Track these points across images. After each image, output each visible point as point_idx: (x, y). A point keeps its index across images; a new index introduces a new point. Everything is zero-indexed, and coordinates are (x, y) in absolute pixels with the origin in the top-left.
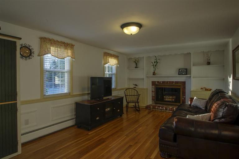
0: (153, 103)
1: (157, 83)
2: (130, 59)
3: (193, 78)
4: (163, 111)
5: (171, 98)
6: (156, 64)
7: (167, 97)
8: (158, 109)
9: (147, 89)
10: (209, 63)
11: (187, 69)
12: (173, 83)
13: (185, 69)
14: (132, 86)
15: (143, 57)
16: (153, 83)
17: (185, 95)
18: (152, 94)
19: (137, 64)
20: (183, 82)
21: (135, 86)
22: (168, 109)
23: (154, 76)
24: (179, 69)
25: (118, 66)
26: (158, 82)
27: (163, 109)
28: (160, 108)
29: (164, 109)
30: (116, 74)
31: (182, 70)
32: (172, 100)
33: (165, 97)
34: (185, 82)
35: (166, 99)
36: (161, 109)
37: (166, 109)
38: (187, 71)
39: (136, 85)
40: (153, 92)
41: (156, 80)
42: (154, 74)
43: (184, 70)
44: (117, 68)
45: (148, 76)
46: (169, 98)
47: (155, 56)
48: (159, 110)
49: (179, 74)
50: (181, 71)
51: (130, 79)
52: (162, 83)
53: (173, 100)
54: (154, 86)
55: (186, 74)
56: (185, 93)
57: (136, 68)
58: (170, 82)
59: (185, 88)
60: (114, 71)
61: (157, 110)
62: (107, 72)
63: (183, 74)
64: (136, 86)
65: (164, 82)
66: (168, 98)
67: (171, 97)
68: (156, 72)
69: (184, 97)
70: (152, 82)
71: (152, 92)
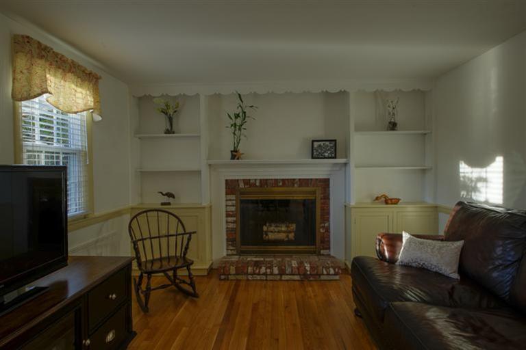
0: (230, 252)
1: (242, 185)
2: (143, 101)
3: (357, 167)
4: (269, 278)
5: (284, 232)
6: (240, 121)
7: (272, 229)
8: (254, 274)
9: (211, 207)
10: (393, 126)
11: (335, 141)
12: (293, 184)
13: (330, 141)
14: (156, 201)
15: (197, 96)
16: (231, 186)
17: (328, 220)
18: (227, 222)
19: (170, 119)
20: (320, 180)
21: (166, 199)
22: (288, 271)
23: (235, 161)
24: (313, 141)
25: (98, 118)
26: (247, 182)
27: (272, 274)
28: (263, 270)
29: (276, 271)
30: (89, 155)
31: (322, 143)
32: (288, 236)
33: (265, 228)
34: (329, 179)
35: (271, 236)
36: (265, 274)
37: (282, 272)
38: (335, 145)
39: (170, 195)
40: (231, 216)
41: (239, 173)
42: (235, 154)
43: (327, 143)
44: (93, 129)
45: (211, 162)
46: (279, 232)
47: (239, 95)
48: (258, 277)
49: (313, 158)
50: (320, 146)
51: (144, 175)
52: (261, 185)
53: (291, 236)
54: (233, 197)
55: (335, 158)
56: (328, 213)
57: (168, 132)
58: (283, 180)
59: (326, 198)
60: (78, 141)
61: (250, 277)
62: (38, 143)
63: (326, 155)
64: (171, 200)
65: (267, 180)
66: (276, 232)
67: (284, 229)
68: (241, 148)
69: (326, 225)
70: (226, 180)
71: (228, 215)
